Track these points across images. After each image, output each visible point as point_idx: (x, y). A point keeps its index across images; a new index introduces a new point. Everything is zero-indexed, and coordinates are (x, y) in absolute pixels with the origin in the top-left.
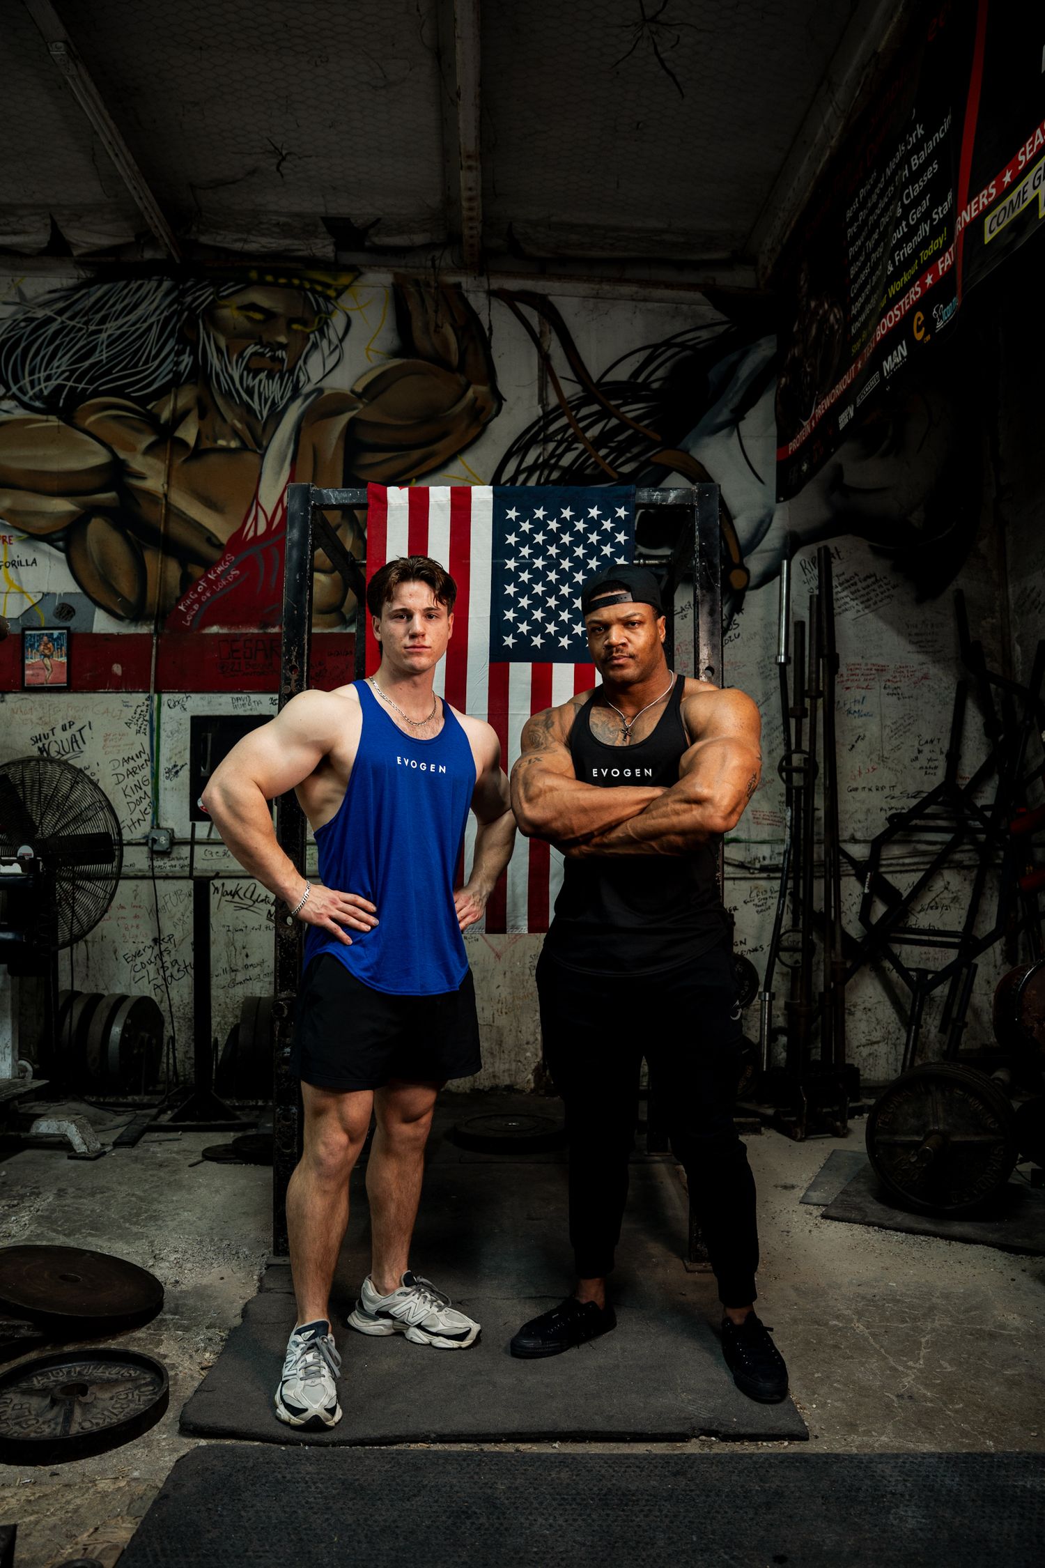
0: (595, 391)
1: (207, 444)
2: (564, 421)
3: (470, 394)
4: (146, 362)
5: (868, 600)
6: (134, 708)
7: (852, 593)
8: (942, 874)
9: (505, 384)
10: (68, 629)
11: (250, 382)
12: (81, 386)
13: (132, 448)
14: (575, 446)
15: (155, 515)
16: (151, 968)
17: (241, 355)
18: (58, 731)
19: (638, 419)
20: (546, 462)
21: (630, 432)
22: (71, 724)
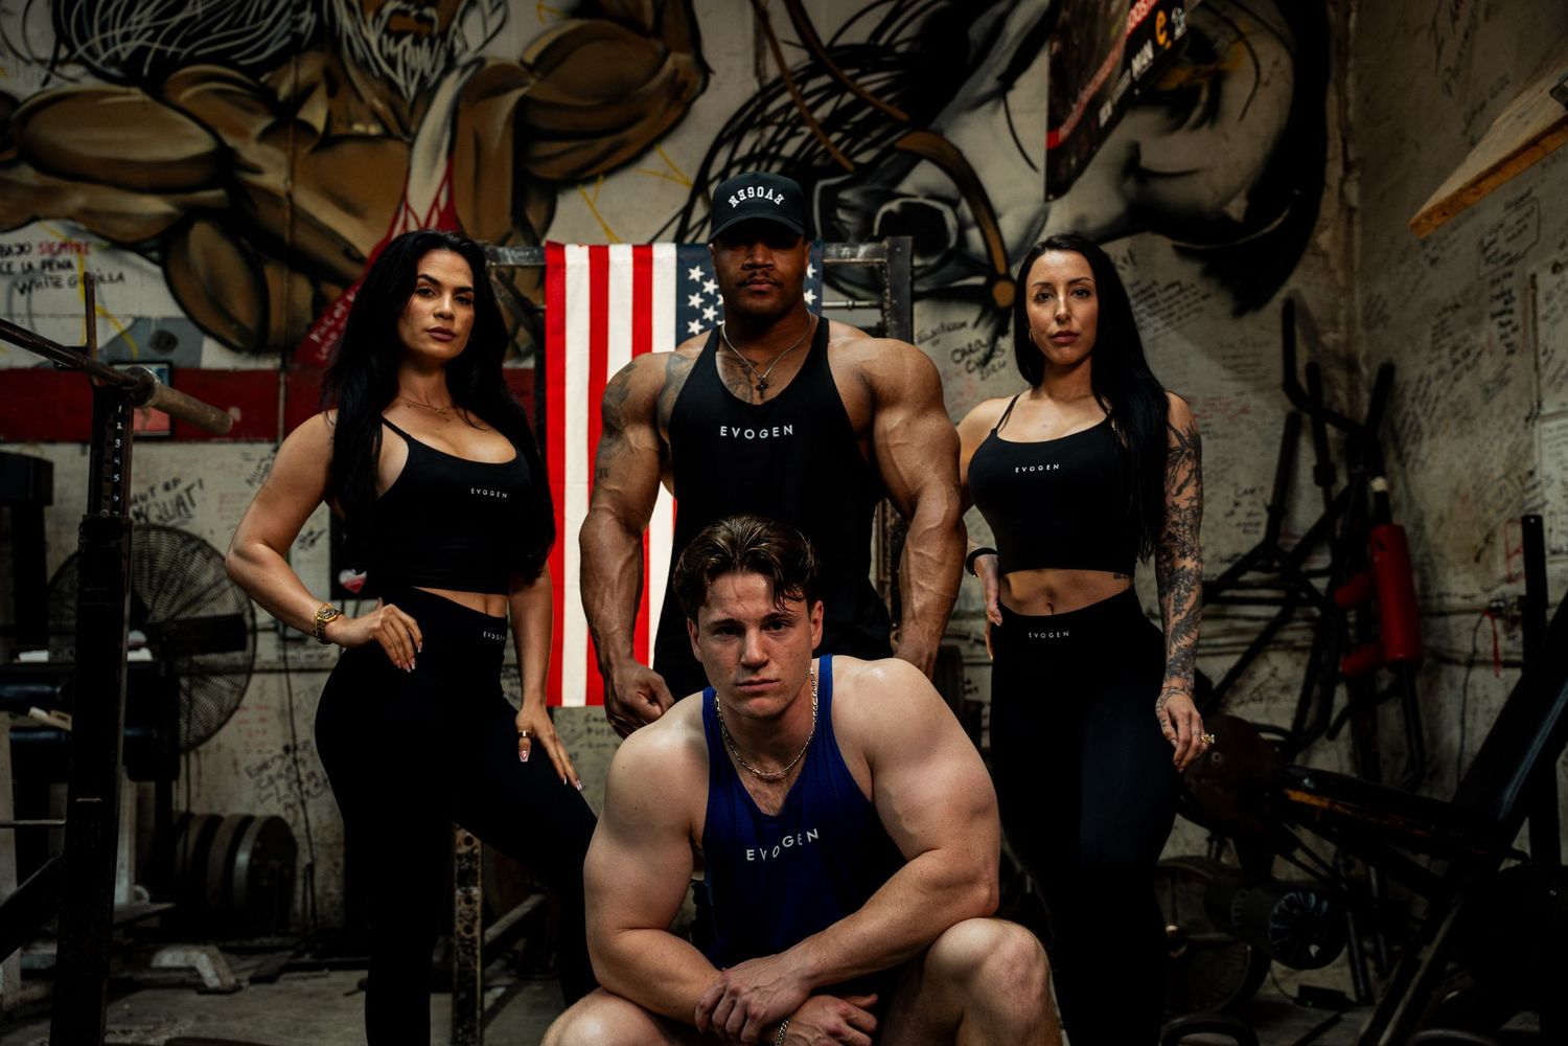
0: (828, 58)
1: (340, 129)
2: (786, 98)
3: (669, 65)
4: (256, 20)
5: (1170, 315)
6: (257, 462)
7: (1150, 307)
8: (1266, 658)
9: (712, 52)
10: (169, 363)
11: (391, 48)
12: (171, 49)
13: (242, 133)
14: (801, 129)
15: (276, 220)
16: (282, 783)
17: (378, 14)
18: (159, 490)
19: (879, 93)
20: (764, 151)
21: (869, 110)
22: (176, 482)
